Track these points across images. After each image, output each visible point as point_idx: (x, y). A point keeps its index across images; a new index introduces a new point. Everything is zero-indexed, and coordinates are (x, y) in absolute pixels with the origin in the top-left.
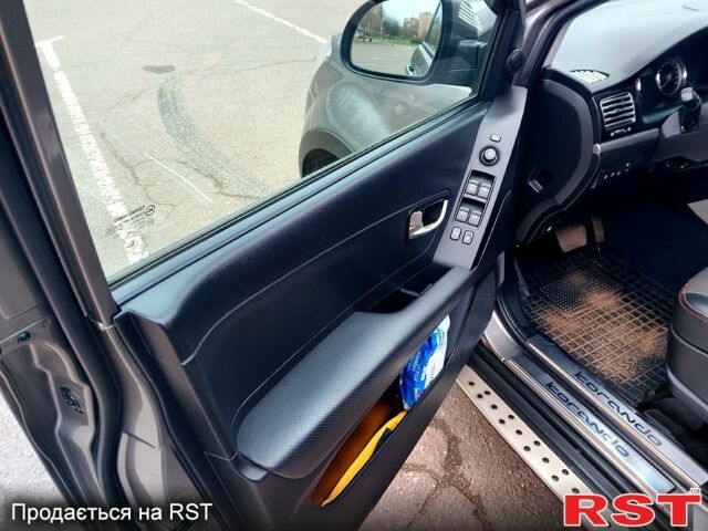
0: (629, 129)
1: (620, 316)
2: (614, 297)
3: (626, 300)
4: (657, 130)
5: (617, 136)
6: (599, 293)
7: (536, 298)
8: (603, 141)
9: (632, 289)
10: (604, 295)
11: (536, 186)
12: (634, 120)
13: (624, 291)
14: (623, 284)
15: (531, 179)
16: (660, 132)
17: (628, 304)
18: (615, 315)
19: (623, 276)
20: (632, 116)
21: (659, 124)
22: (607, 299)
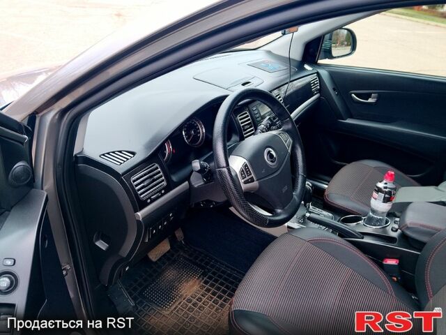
0: (163, 192)
1: (204, 299)
2: (198, 282)
3: (206, 282)
4: (187, 182)
5: (153, 201)
6: (187, 282)
7: (141, 303)
8: (141, 208)
9: (209, 271)
10: (191, 283)
11: (102, 245)
12: (165, 183)
13: (204, 274)
14: (202, 268)
15: (97, 240)
16: (190, 183)
17: (207, 286)
18: (199, 299)
19: (202, 260)
20: (163, 181)
21: (188, 178)
22: (193, 286)
